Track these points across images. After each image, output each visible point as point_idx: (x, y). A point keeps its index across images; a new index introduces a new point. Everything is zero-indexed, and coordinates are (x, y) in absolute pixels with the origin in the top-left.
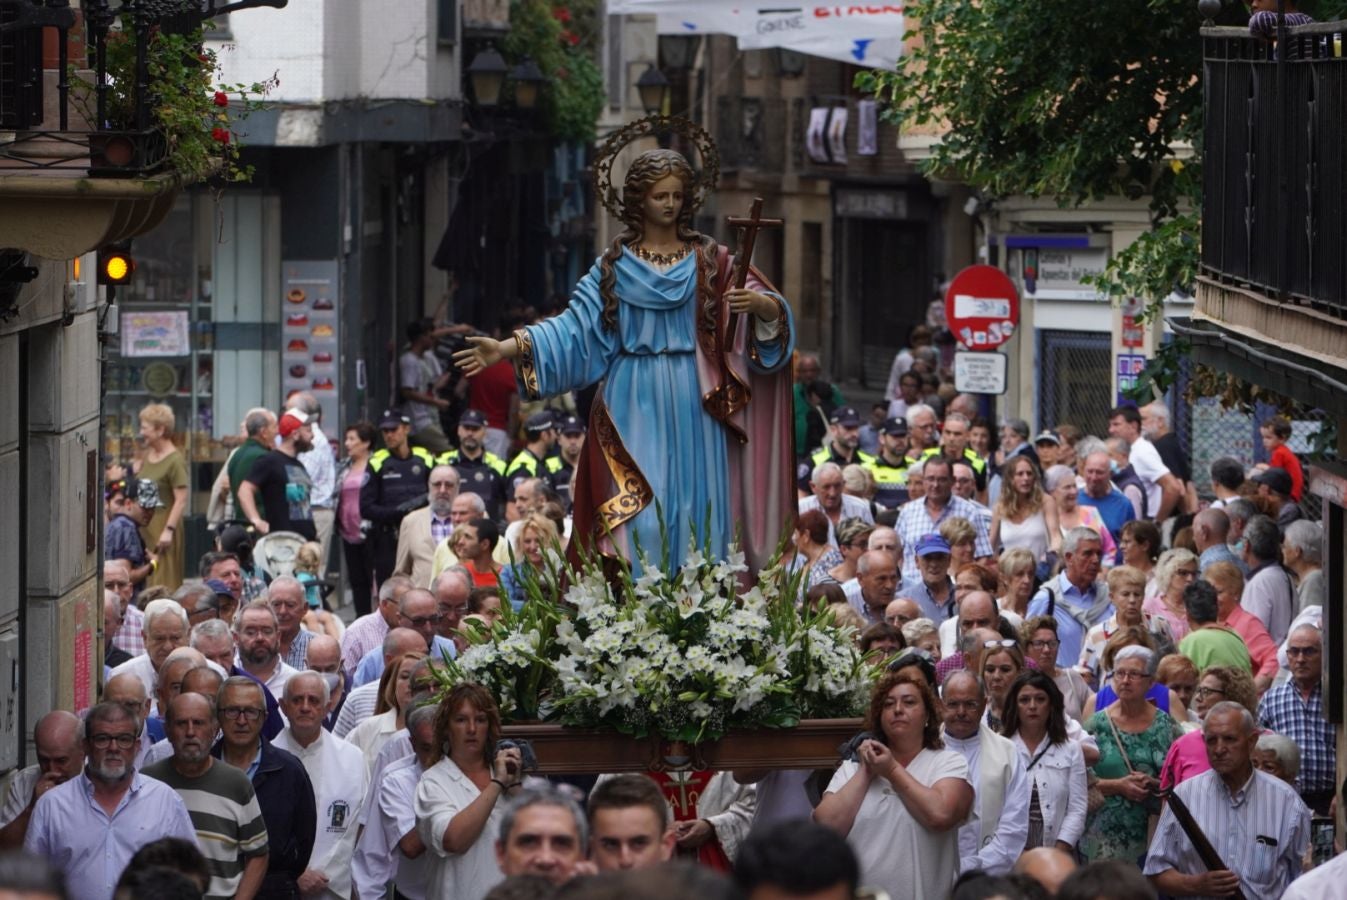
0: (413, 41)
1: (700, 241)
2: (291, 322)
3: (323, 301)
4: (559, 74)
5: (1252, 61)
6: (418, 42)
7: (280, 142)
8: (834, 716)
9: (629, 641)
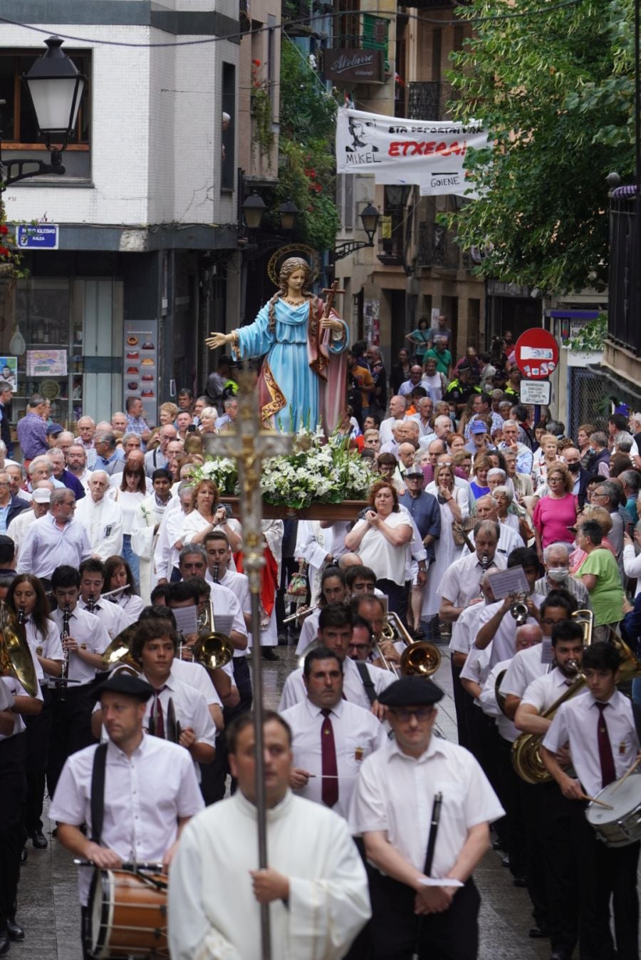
0: (206, 189)
1: (311, 297)
2: (129, 356)
3: (148, 344)
4: (308, 209)
5: (628, 213)
6: (208, 190)
7: (122, 249)
8: (358, 499)
9: (274, 464)
